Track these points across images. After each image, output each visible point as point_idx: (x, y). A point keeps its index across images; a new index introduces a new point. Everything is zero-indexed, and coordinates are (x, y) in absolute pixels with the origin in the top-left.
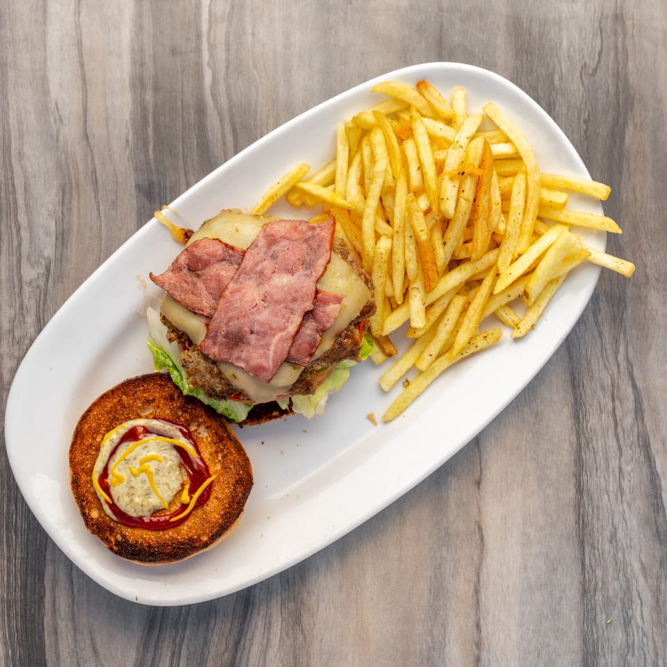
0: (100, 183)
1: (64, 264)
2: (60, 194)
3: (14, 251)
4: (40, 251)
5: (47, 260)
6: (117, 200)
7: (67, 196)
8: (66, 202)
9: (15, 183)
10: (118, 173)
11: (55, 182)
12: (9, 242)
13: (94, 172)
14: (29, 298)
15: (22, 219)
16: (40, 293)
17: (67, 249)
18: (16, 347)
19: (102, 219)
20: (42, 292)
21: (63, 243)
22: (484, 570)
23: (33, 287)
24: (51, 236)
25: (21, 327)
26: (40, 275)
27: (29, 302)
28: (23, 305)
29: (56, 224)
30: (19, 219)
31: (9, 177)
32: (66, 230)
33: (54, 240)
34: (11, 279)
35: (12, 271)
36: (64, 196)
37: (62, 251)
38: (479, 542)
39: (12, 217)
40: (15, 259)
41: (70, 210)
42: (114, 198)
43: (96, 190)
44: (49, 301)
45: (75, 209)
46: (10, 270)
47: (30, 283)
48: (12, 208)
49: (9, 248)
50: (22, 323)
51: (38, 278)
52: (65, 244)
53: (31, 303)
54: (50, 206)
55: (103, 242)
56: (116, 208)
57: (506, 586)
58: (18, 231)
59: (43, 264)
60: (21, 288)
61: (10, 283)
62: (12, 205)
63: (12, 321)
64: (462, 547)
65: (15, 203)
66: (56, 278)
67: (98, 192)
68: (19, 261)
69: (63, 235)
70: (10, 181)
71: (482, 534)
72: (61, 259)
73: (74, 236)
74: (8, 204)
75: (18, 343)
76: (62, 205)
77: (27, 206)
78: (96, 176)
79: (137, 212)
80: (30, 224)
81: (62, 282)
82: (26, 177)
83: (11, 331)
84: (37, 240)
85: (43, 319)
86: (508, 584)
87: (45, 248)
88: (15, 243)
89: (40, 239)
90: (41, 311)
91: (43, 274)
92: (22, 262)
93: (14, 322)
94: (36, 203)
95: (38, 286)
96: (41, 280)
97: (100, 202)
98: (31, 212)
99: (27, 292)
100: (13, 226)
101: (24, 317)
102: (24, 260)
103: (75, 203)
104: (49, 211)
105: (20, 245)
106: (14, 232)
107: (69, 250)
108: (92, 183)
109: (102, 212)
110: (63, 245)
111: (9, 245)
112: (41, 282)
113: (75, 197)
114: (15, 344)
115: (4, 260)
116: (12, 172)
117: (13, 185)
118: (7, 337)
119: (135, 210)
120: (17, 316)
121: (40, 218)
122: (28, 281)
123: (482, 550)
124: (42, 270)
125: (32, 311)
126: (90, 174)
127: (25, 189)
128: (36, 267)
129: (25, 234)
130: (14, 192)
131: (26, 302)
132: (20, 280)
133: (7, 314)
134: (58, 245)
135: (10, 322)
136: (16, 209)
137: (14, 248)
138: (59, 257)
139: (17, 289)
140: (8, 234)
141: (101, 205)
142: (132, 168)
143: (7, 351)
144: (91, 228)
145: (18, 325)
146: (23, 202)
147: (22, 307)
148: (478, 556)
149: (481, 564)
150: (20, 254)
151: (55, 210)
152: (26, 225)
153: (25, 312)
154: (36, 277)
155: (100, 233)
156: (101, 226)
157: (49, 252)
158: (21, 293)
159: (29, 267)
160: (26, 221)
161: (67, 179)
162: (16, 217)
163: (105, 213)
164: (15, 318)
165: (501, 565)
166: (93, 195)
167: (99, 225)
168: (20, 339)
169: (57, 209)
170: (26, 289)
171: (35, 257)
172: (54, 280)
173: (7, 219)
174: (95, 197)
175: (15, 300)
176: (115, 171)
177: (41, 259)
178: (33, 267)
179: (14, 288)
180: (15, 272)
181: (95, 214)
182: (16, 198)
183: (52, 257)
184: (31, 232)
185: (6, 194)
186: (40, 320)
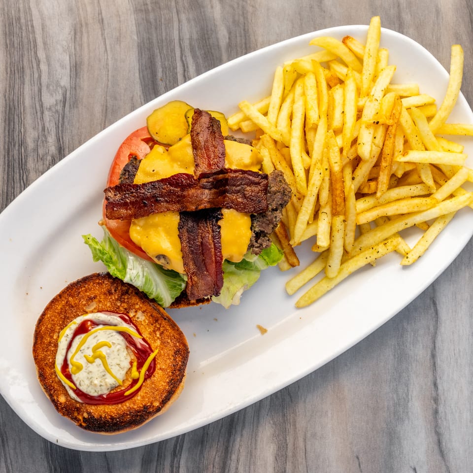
0: (105, 22)
1: (78, 91)
2: (73, 33)
3: (36, 82)
4: (58, 81)
5: (64, 89)
6: (120, 36)
7: (78, 34)
8: (78, 39)
9: (34, 24)
10: (120, 13)
11: (67, 23)
12: (31, 75)
13: (100, 13)
14: (50, 121)
15: (41, 54)
16: (59, 116)
17: (80, 79)
18: (40, 163)
19: (109, 52)
20: (61, 116)
21: (76, 74)
22: (439, 338)
23: (53, 112)
24: (66, 68)
25: (43, 146)
26: (58, 102)
27: (49, 125)
28: (44, 127)
29: (70, 58)
30: (38, 55)
31: (29, 19)
32: (78, 63)
33: (69, 72)
34: (34, 106)
35: (35, 98)
36: (75, 34)
37: (76, 81)
38: (434, 315)
39: (33, 53)
40: (36, 89)
41: (81, 45)
42: (118, 34)
43: (103, 29)
44: (66, 123)
45: (85, 45)
46: (33, 98)
47: (50, 109)
48: (32, 46)
49: (31, 79)
50: (45, 142)
51: (56, 104)
52: (78, 74)
53: (51, 125)
54: (64, 43)
55: (110, 72)
56: (120, 43)
57: (458, 350)
58: (38, 65)
59: (60, 92)
60: (42, 113)
61: (33, 109)
62: (32, 43)
63: (36, 141)
64: (420, 319)
65: (35, 41)
66: (72, 103)
67: (104, 30)
68: (40, 91)
69: (76, 67)
70: (29, 23)
71: (437, 309)
72: (75, 87)
73: (85, 68)
74: (29, 42)
75: (42, 159)
76: (74, 42)
77: (45, 44)
78: (102, 16)
79: (138, 46)
80: (48, 58)
81: (77, 107)
82: (43, 19)
83: (36, 150)
84: (54, 72)
85: (62, 139)
86: (459, 349)
87: (61, 79)
88: (36, 75)
89: (56, 71)
90: (60, 132)
91: (61, 101)
92: (42, 91)
93: (37, 141)
94: (52, 40)
95: (57, 111)
96: (59, 105)
97: (106, 38)
98: (48, 49)
99: (47, 116)
100: (34, 60)
101: (46, 138)
102: (44, 89)
103: (85, 39)
104: (63, 47)
105: (40, 77)
106: (35, 65)
107: (82, 79)
108: (99, 22)
109: (108, 47)
110: (76, 76)
111: (31, 77)
112: (59, 108)
113: (85, 35)
114: (39, 160)
115: (27, 89)
116: (31, 15)
117: (32, 26)
118: (32, 154)
119: (136, 44)
120: (40, 137)
121: (57, 53)
122: (48, 107)
123: (437, 321)
124: (59, 97)
125: (52, 132)
126: (97, 15)
127: (43, 29)
128: (54, 95)
129: (44, 67)
130: (34, 32)
131: (47, 125)
132: (42, 106)
133: (32, 136)
134: (72, 75)
135: (34, 141)
136: (35, 46)
137: (35, 80)
138: (74, 86)
139: (39, 114)
140: (30, 67)
141: (107, 40)
142: (132, 8)
143: (32, 167)
144: (100, 61)
145: (41, 144)
146: (41, 40)
147: (43, 129)
148: (434, 326)
149: (436, 333)
150: (40, 84)
151: (69, 46)
152: (45, 60)
153: (46, 133)
154: (55, 103)
155: (107, 64)
156: (107, 59)
157: (65, 81)
158: (42, 118)
159: (49, 95)
160: (44, 56)
161: (78, 20)
162: (36, 53)
163: (111, 48)
164: (39, 138)
165: (453, 333)
166: (100, 33)
167: (106, 57)
168: (43, 156)
169: (70, 45)
170: (47, 113)
171: (53, 87)
172: (70, 106)
173: (28, 55)
174: (102, 34)
175: (38, 123)
176: (118, 11)
177: (58, 88)
178: (52, 95)
179: (37, 113)
180: (37, 99)
181: (102, 49)
182: (35, 37)
183: (68, 86)
184: (49, 65)
185: (27, 34)
186: (59, 139)
